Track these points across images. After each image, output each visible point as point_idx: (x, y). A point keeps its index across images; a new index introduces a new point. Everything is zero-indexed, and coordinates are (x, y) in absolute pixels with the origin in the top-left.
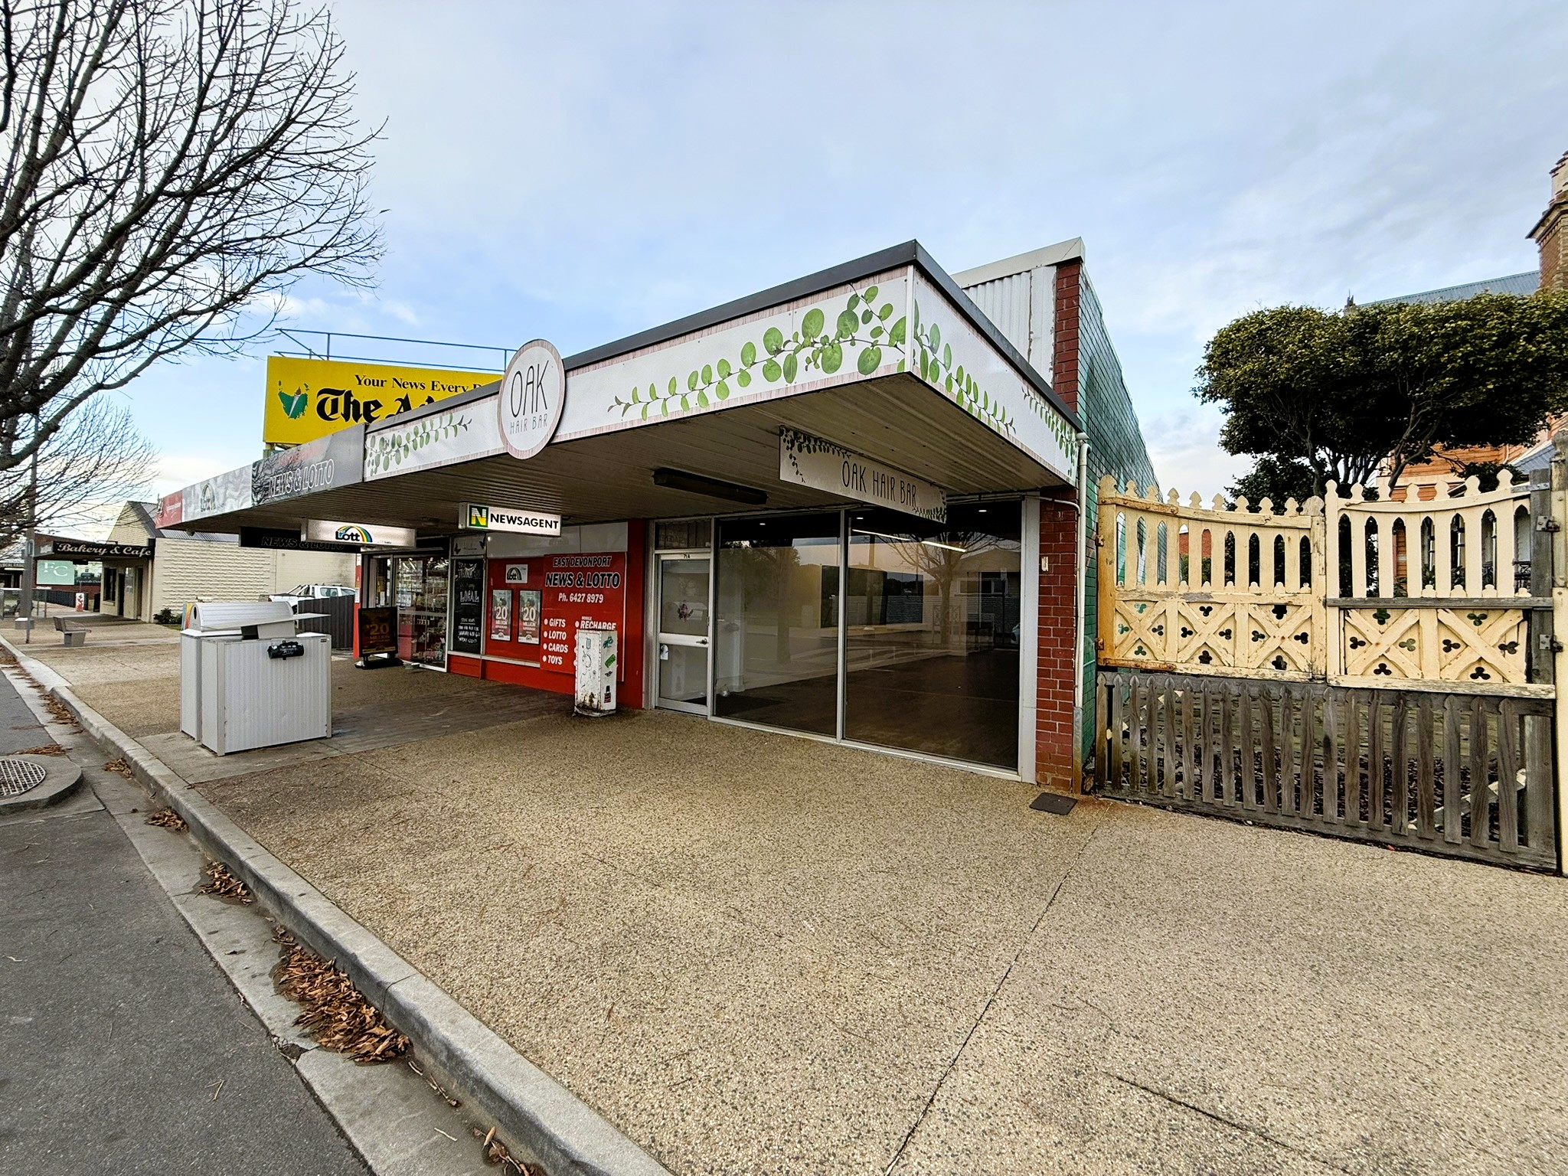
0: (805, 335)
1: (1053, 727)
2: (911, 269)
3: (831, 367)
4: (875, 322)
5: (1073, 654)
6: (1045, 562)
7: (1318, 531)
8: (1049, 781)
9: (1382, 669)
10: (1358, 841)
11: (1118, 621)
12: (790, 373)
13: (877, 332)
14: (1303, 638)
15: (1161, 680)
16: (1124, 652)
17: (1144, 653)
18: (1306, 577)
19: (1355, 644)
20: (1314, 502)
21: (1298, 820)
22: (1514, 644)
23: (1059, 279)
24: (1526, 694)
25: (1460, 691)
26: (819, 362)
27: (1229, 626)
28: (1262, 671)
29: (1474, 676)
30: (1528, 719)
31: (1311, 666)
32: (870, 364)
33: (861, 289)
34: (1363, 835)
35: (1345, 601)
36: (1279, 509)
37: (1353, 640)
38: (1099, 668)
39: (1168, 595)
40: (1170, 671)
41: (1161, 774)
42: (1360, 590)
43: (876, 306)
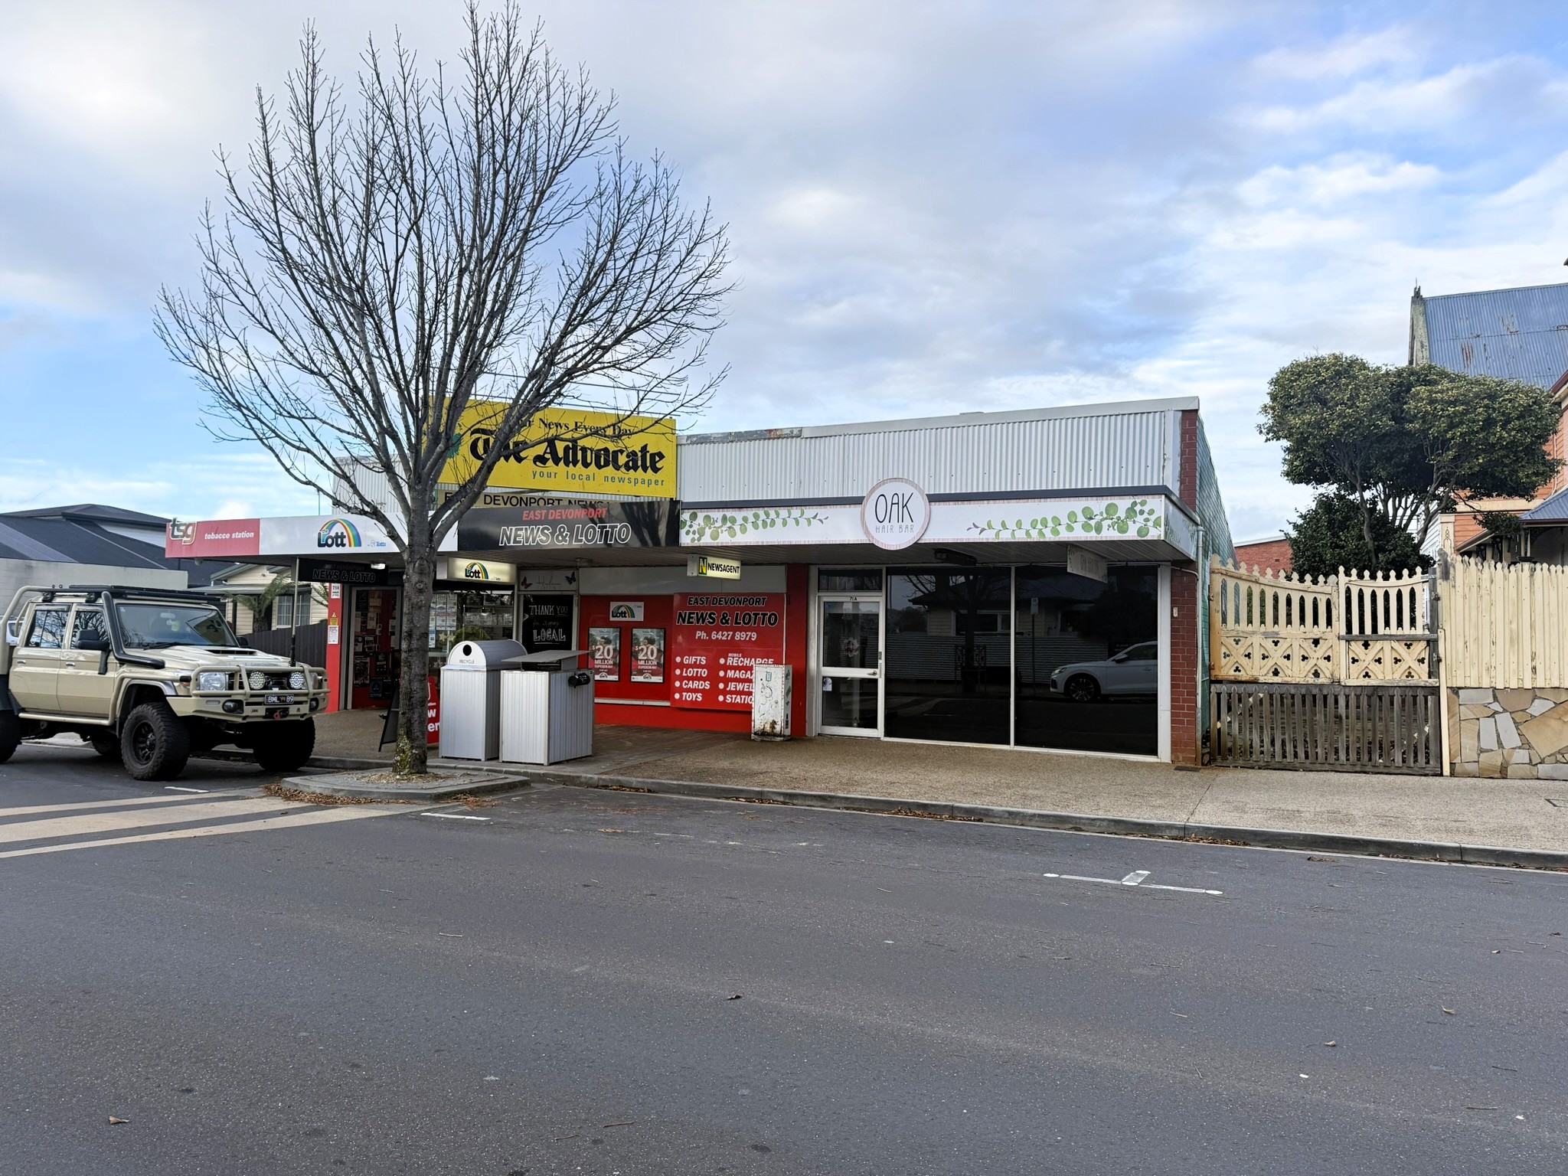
0: (1107, 514)
1: (1182, 722)
2: (1163, 496)
3: (1122, 531)
4: (1146, 515)
5: (1195, 672)
6: (1175, 611)
7: (1335, 595)
8: (1181, 759)
9: (1367, 675)
10: (1356, 772)
11: (1224, 650)
12: (1099, 529)
13: (1147, 520)
14: (1328, 658)
15: (1252, 688)
16: (1226, 670)
17: (1240, 671)
18: (1329, 623)
19: (1354, 661)
20: (1332, 578)
21: (1326, 765)
22: (1423, 659)
23: (1183, 419)
24: (1428, 684)
25: (1401, 684)
26: (1116, 527)
27: (1289, 652)
28: (1307, 679)
29: (1407, 677)
30: (1429, 697)
31: (1332, 675)
32: (1143, 533)
33: (1138, 499)
34: (1358, 769)
35: (1349, 637)
36: (1315, 582)
37: (1353, 658)
38: (1212, 682)
39: (1254, 633)
40: (1255, 682)
41: (1251, 747)
42: (1356, 630)
43: (1146, 508)
